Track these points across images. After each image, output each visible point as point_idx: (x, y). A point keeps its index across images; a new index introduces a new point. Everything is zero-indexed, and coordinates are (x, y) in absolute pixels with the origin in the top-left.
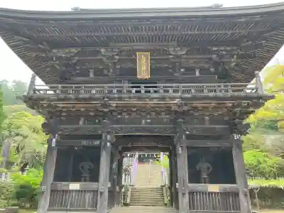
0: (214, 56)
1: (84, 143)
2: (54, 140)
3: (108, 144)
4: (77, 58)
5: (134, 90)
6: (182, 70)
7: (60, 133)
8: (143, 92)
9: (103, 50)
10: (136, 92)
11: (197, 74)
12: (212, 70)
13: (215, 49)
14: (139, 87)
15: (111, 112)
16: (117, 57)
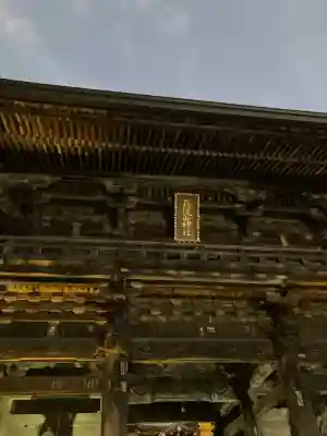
0: (314, 212)
4: (48, 196)
6: (256, 234)
9: (109, 184)
12: (309, 237)
13: (316, 197)
16: (134, 200)
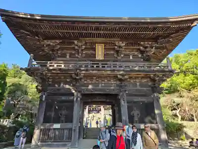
0: (141, 48)
1: (63, 98)
2: (44, 96)
3: (79, 99)
4: (59, 46)
5: (95, 66)
6: (122, 55)
7: (48, 92)
8: (101, 67)
9: (76, 42)
10: (97, 67)
11: (131, 58)
12: (140, 56)
13: (142, 43)
14: (98, 64)
15: (81, 79)
16: (84, 46)
